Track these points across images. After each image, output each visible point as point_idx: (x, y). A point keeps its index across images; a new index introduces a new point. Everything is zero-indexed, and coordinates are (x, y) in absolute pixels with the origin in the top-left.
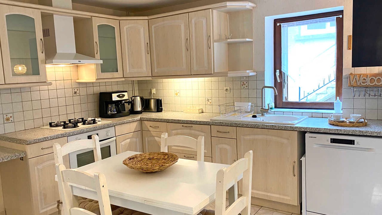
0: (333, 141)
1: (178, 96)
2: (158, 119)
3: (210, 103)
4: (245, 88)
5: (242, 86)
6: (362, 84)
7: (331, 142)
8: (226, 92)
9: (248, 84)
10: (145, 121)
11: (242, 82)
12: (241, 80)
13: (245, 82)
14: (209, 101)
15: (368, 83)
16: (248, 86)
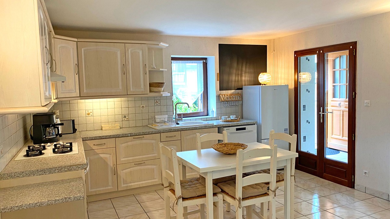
0: (237, 129)
1: (90, 115)
2: (106, 136)
3: (127, 119)
4: (158, 105)
5: (155, 104)
6: (226, 99)
7: (236, 130)
8: (143, 109)
9: (160, 102)
10: (86, 141)
11: (155, 101)
12: (155, 99)
13: (158, 101)
14: (125, 118)
15: (229, 99)
16: (160, 103)
